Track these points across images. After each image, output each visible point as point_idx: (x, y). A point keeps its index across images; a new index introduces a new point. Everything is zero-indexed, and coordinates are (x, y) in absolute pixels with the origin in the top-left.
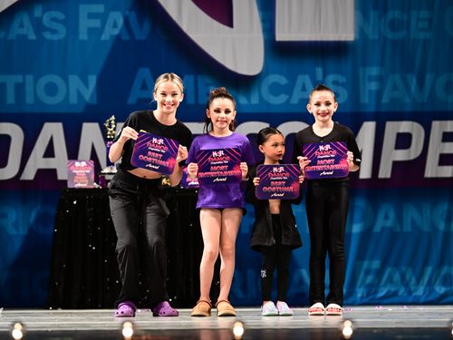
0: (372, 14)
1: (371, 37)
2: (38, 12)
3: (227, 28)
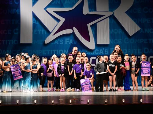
0: (112, 40)
1: (112, 43)
2: (59, 40)
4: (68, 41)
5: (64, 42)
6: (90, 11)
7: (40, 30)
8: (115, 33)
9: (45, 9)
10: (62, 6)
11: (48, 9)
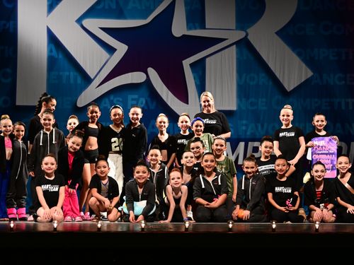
0: (243, 99)
1: (243, 109)
2: (112, 98)
4: (134, 102)
6: (189, 28)
7: (67, 73)
8: (251, 83)
9: (79, 21)
10: (120, 15)
11: (86, 23)
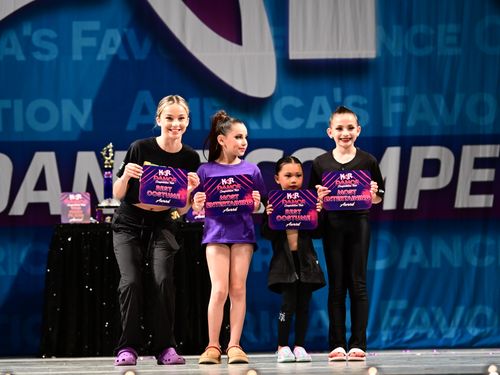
0: (395, 29)
1: (394, 54)
2: (27, 29)
3: (235, 46)
4: (91, 42)
5: (65, 45)
